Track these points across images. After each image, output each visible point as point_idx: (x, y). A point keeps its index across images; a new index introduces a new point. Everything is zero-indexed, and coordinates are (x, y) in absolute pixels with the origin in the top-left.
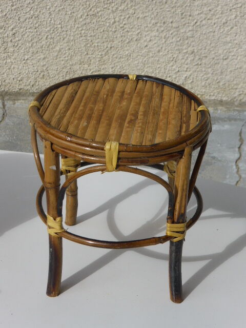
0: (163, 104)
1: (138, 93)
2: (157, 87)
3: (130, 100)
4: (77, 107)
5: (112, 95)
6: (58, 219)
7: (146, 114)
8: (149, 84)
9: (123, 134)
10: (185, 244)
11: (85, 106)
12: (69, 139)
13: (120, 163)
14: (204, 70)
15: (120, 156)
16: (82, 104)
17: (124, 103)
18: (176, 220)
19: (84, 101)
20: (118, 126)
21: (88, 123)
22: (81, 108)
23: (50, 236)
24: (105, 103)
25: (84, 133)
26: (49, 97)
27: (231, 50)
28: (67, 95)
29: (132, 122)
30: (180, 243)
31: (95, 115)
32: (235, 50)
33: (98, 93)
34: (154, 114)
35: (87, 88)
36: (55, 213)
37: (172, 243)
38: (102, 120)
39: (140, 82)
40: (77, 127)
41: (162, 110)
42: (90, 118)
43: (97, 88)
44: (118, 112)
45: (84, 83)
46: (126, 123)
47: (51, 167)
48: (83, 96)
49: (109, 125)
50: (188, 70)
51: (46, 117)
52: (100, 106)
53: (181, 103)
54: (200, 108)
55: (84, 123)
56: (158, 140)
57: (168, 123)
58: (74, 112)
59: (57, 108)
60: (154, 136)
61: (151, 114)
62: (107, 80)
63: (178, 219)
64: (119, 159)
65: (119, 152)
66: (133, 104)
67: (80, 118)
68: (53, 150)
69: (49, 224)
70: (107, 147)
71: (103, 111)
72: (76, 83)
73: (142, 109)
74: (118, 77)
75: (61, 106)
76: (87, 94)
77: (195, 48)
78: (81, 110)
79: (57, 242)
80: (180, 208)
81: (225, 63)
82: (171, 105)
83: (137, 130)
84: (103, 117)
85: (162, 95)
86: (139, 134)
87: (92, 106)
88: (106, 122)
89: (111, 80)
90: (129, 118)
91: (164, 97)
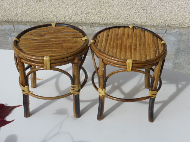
0: (146, 40)
1: (135, 35)
2: (142, 32)
3: (132, 38)
4: (110, 42)
5: (124, 36)
6: (104, 90)
7: (140, 45)
8: (138, 30)
9: (132, 55)
10: (156, 99)
11: (114, 41)
12: (111, 58)
13: (133, 68)
14: (146, 12)
15: (133, 65)
16: (112, 41)
17: (130, 40)
18: (153, 90)
19: (112, 39)
20: (129, 51)
21: (117, 50)
23: (100, 96)
24: (122, 40)
25: (116, 55)
26: (98, 38)
27: (158, 3)
28: (105, 37)
29: (135, 49)
30: (154, 99)
31: (119, 46)
32: (160, 3)
33: (118, 35)
34: (144, 45)
35: (112, 33)
36: (102, 87)
37: (151, 99)
38: (122, 48)
39: (135, 29)
40: (112, 52)
41: (146, 43)
42: (117, 47)
43: (117, 33)
44: (128, 44)
45: (111, 30)
46: (133, 50)
47: (102, 69)
49: (126, 51)
50: (139, 12)
51: (99, 47)
52: (119, 42)
53: (153, 39)
54: (162, 42)
55: (115, 50)
56: (148, 58)
57: (150, 50)
58: (110, 45)
59: (102, 43)
60: (146, 56)
61: (142, 45)
62: (120, 28)
63: (154, 89)
64: (132, 66)
65: (133, 64)
66: (133, 40)
67: (113, 48)
68: (103, 62)
69: (100, 92)
70: (128, 61)
71: (122, 43)
72: (107, 30)
73: (138, 43)
74: (125, 27)
75: (104, 42)
76: (113, 36)
77: (142, 2)
78: (112, 44)
79: (103, 99)
80: (155, 85)
81: (155, 9)
82: (150, 40)
83: (138, 53)
84: (122, 47)
85: (145, 36)
86: (139, 55)
87: (117, 41)
88: (124, 49)
89: (122, 28)
90: (133, 47)
91: (146, 36)
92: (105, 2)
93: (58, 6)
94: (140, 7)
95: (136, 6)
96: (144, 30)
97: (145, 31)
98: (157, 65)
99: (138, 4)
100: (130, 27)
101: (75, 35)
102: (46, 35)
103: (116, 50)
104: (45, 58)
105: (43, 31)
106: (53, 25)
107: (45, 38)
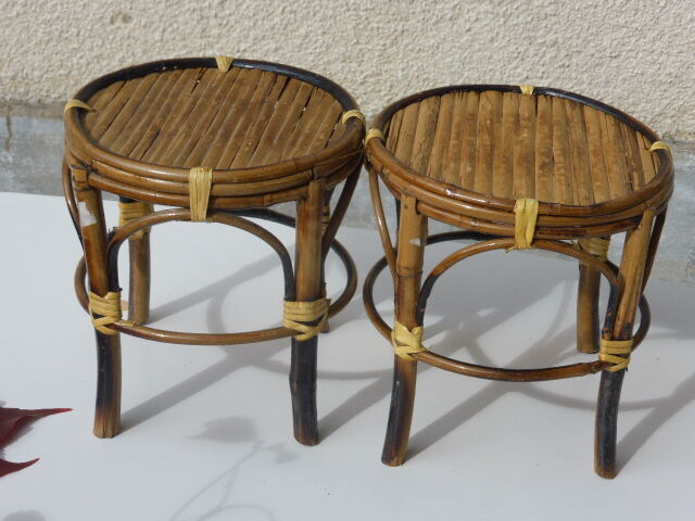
0: (590, 138)
1: (542, 117)
2: (574, 109)
3: (533, 130)
4: (445, 142)
5: (499, 121)
6: (417, 330)
7: (565, 153)
8: (556, 104)
9: (537, 187)
10: (627, 375)
11: (459, 138)
12: (449, 193)
13: (539, 236)
14: (574, 76)
15: (540, 224)
16: (453, 135)
17: (525, 135)
18: (617, 335)
19: (454, 130)
20: (525, 173)
21: (473, 167)
22: (452, 142)
23: (397, 357)
24: (491, 132)
25: (472, 183)
26: (394, 123)
27: (627, 40)
28: (422, 120)
29: (548, 165)
30: (621, 374)
31: (480, 154)
32: (633, 40)
33: (474, 116)
34: (580, 154)
35: (452, 107)
36: (408, 316)
37: (605, 375)
38: (495, 162)
39: (541, 99)
40: (456, 172)
41: (591, 148)
42: (472, 158)
43: (470, 108)
44: (517, 150)
45: (445, 98)
46: (537, 169)
47: (412, 242)
48: (451, 121)
49: (510, 171)
51: (400, 154)
52: (482, 140)
53: (620, 135)
54: (655, 146)
55: (465, 168)
56: (599, 198)
57: (607, 170)
58: (444, 148)
59: (413, 143)
60: (590, 191)
61: (575, 153)
62: (482, 94)
63: (621, 334)
64: (537, 228)
65: (539, 215)
66: (539, 136)
67: (457, 159)
68: (418, 213)
69: (400, 339)
70: (519, 207)
71: (493, 147)
72: (432, 99)
73: (556, 147)
74: (502, 89)
75: (419, 138)
76: (456, 119)
77: (560, 35)
78: (455, 146)
79: (409, 369)
80: (626, 314)
81: (614, 63)
82: (605, 140)
83: (559, 180)
84: (495, 157)
85: (584, 122)
86: (564, 187)
87: (471, 138)
88: (503, 165)
89: (492, 94)
90: (538, 160)
91: (589, 125)
92: (403, 32)
93: (204, 42)
94: (548, 56)
95: (532, 52)
96: (580, 101)
97: (582, 105)
98: (636, 228)
99: (540, 41)
100: (524, 90)
103: (469, 169)
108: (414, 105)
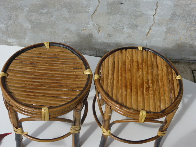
1: (145, 62)
2: (154, 57)
4: (118, 77)
5: (133, 65)
6: (109, 131)
7: (152, 82)
8: (149, 54)
9: (145, 101)
11: (121, 76)
13: (146, 120)
17: (141, 73)
19: (120, 71)
20: (141, 94)
22: (120, 78)
23: (103, 134)
24: (131, 72)
25: (126, 101)
28: (111, 66)
29: (148, 88)
31: (128, 84)
33: (125, 62)
34: (157, 82)
35: (119, 58)
36: (107, 128)
39: (144, 52)
41: (160, 78)
42: (126, 86)
43: (124, 58)
44: (139, 81)
45: (116, 53)
46: (145, 91)
47: (109, 114)
48: (119, 66)
49: (137, 93)
51: (105, 87)
52: (128, 76)
53: (167, 71)
54: (178, 77)
57: (164, 90)
59: (108, 78)
60: (160, 102)
61: (155, 82)
62: (127, 50)
63: (164, 130)
65: (146, 116)
66: (145, 73)
67: (121, 88)
68: (111, 109)
70: (141, 114)
71: (131, 79)
72: (113, 55)
73: (150, 78)
74: (133, 48)
75: (110, 77)
76: (120, 64)
78: (120, 80)
82: (163, 73)
83: (151, 97)
84: (132, 86)
85: (157, 64)
86: (153, 101)
87: (125, 75)
88: (135, 90)
90: (145, 85)
91: (159, 65)
96: (156, 54)
100: (139, 48)
101: (74, 63)
102: (39, 63)
103: (125, 93)
104: (43, 110)
105: (35, 55)
106: (47, 45)
107: (39, 70)
108: (108, 58)
